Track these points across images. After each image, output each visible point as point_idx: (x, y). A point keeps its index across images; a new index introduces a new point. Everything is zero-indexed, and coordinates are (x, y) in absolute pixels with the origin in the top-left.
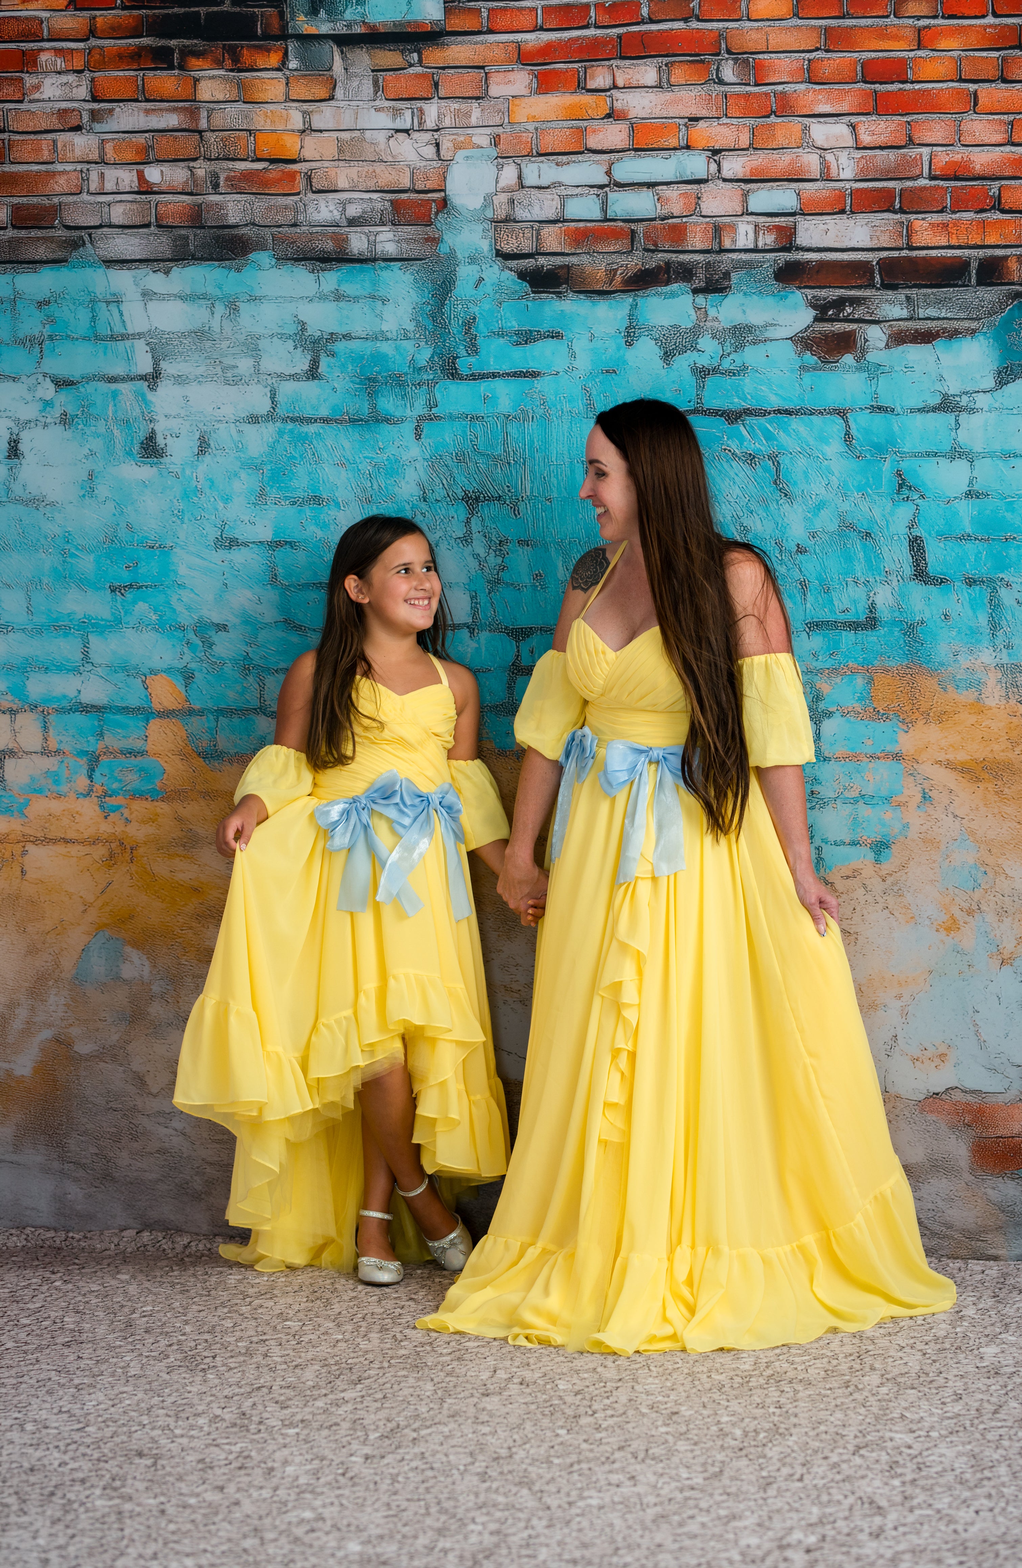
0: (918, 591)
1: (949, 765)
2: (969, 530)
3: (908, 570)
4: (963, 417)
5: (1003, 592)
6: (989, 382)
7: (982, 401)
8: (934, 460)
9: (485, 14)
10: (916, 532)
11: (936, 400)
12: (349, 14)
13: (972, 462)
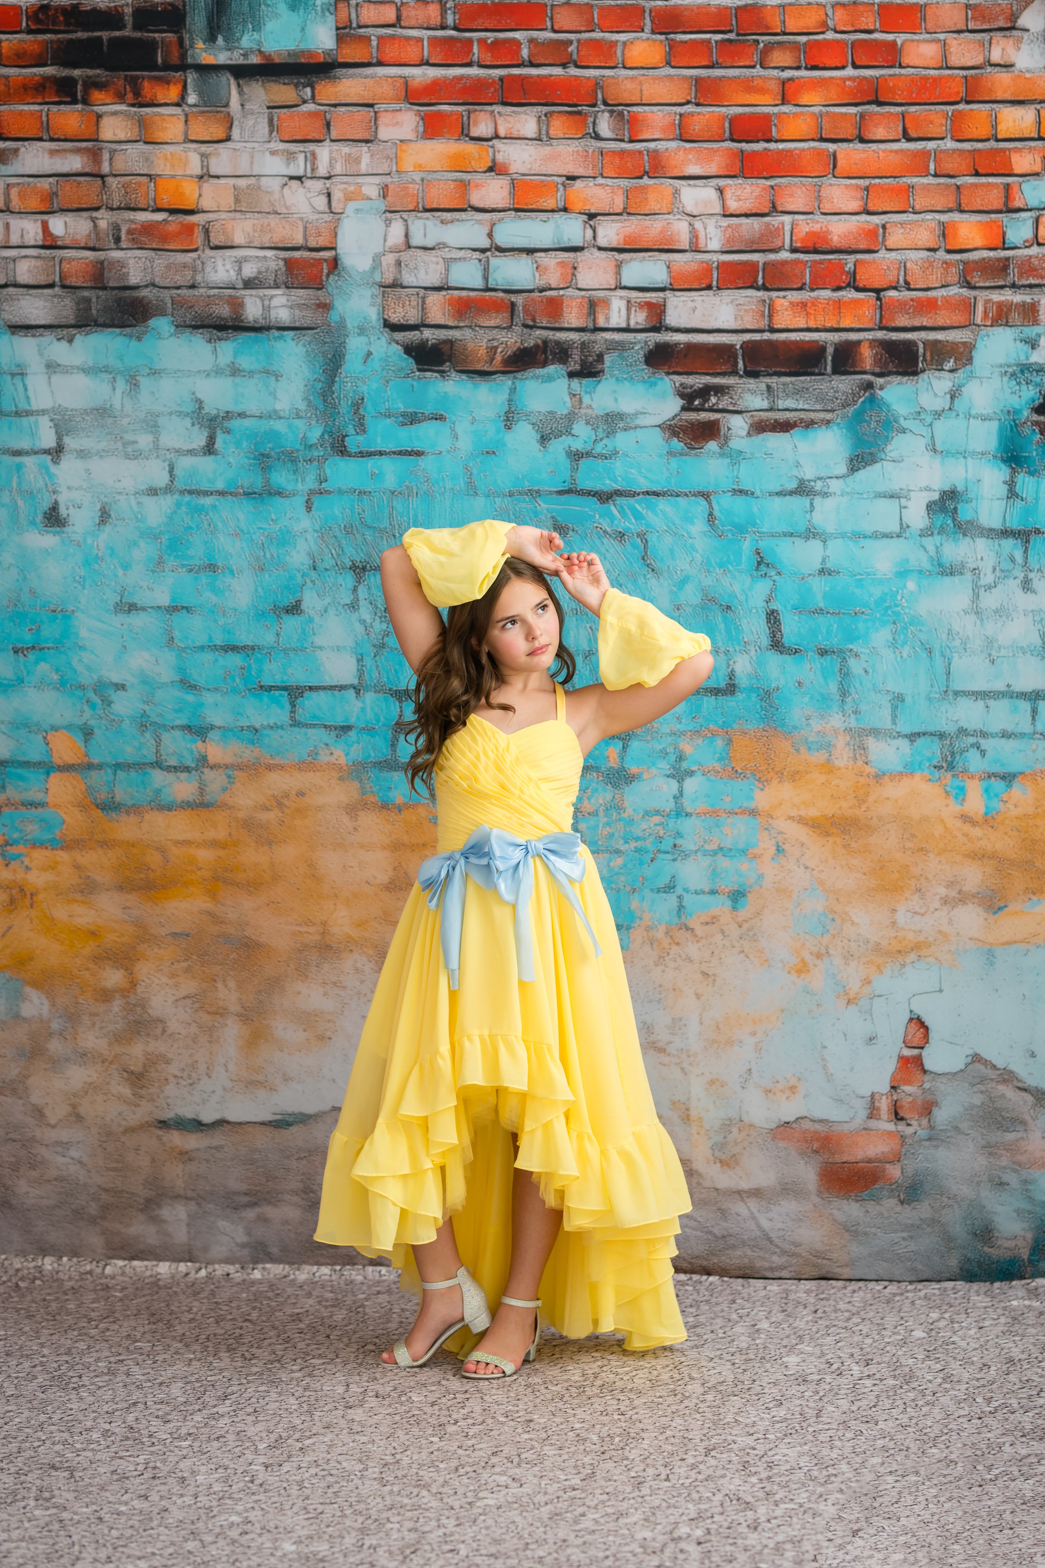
0: (774, 660)
1: (802, 821)
2: (821, 605)
3: (765, 641)
4: (818, 501)
5: (852, 662)
6: (842, 469)
7: (835, 486)
8: (790, 540)
9: (374, 43)
10: (773, 606)
11: (792, 485)
12: (247, 41)
13: (825, 542)
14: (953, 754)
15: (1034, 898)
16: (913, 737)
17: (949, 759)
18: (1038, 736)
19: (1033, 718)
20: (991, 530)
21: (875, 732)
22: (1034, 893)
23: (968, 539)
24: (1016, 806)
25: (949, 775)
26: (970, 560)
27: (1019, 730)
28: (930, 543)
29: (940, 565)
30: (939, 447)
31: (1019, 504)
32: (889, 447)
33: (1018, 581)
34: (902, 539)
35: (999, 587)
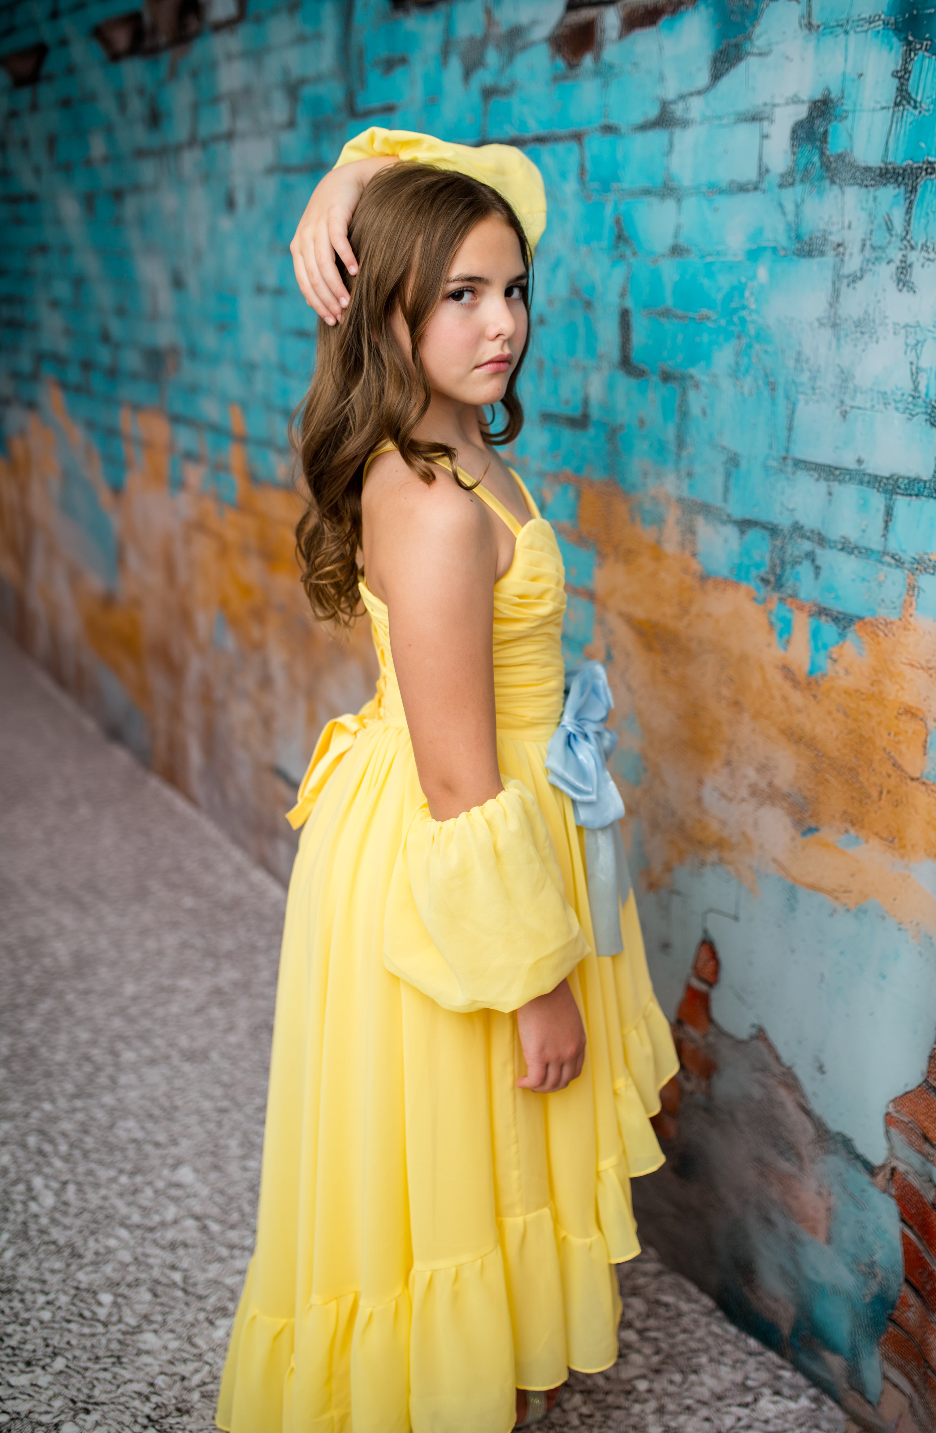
0: (624, 382)
1: (630, 620)
2: (669, 301)
3: (615, 355)
4: (678, 132)
5: (692, 395)
6: (703, 78)
7: (696, 107)
8: (647, 199)
10: (629, 303)
11: (653, 112)
13: (679, 201)
14: (783, 563)
15: (852, 831)
16: (745, 525)
17: (778, 571)
18: (888, 559)
19: (886, 527)
20: (868, 169)
21: (705, 509)
22: (853, 824)
23: (836, 188)
24: (847, 672)
25: (776, 596)
26: (834, 229)
27: (864, 543)
28: (789, 197)
29: (798, 238)
30: (815, 22)
31: (910, 114)
32: (758, 30)
33: (893, 267)
34: (758, 194)
35: (867, 277)
